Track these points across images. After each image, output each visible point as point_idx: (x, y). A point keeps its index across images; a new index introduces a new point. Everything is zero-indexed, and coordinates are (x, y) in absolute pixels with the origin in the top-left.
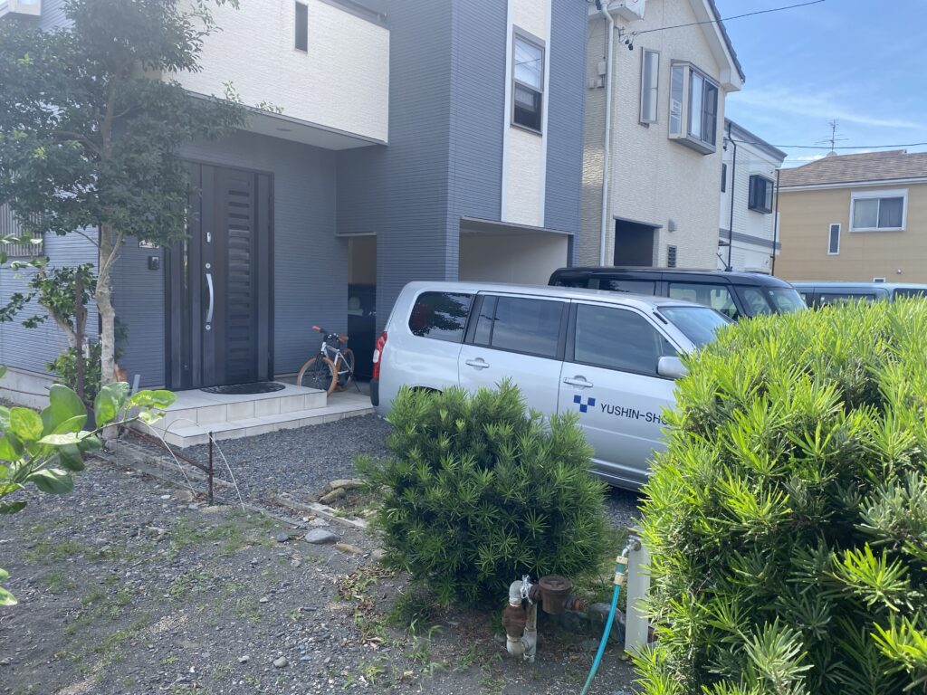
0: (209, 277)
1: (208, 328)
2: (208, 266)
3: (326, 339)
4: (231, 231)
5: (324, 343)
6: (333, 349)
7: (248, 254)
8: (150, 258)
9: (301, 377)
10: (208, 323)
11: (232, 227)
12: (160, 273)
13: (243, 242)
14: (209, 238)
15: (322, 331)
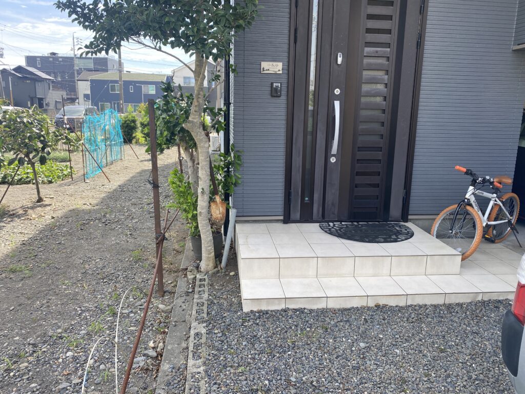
0: (337, 104)
1: (333, 160)
2: (337, 91)
3: (474, 183)
4: (367, 50)
5: (471, 188)
6: (486, 194)
7: (386, 77)
8: (272, 84)
9: (437, 225)
10: (334, 155)
11: (369, 44)
12: (282, 101)
13: (383, 61)
14: (340, 60)
15: (468, 173)
